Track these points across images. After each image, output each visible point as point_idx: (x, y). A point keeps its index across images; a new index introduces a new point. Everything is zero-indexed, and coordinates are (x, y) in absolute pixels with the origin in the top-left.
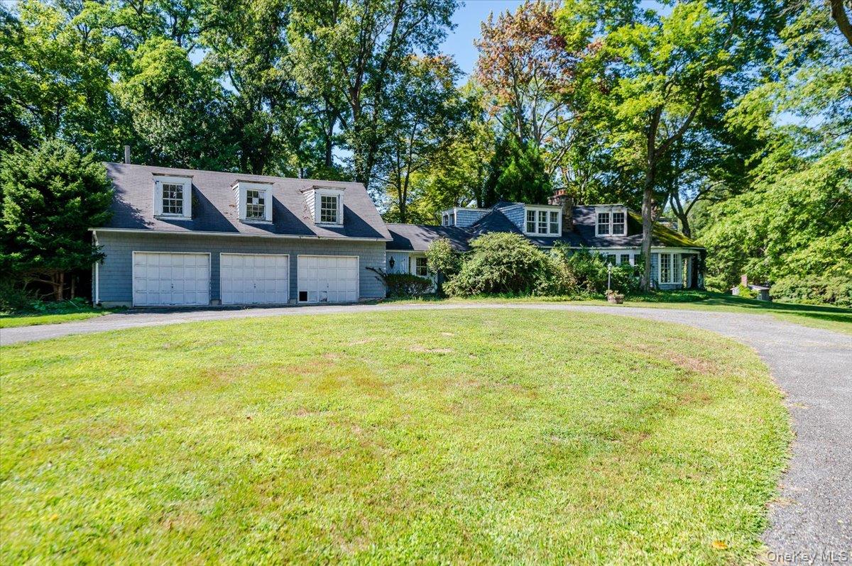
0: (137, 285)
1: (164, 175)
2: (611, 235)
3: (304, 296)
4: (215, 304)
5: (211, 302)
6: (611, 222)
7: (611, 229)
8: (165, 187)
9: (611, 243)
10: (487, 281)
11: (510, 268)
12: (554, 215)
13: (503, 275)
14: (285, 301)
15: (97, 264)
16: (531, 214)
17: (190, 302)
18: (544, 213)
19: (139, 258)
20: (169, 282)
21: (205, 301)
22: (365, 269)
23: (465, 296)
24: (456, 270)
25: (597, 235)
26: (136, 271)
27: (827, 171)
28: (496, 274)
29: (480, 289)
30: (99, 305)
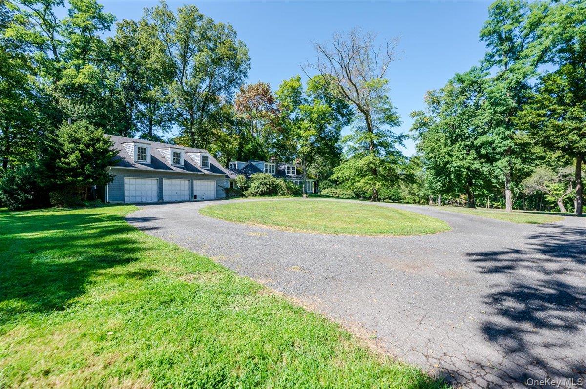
0: (126, 193)
1: (138, 143)
2: (291, 174)
3: (195, 197)
4: (161, 201)
5: (159, 200)
6: (291, 170)
7: (291, 172)
8: (139, 148)
9: (291, 177)
10: (262, 191)
11: (270, 186)
12: (273, 166)
13: (268, 188)
14: (188, 199)
15: (108, 186)
16: (266, 165)
17: (149, 201)
18: (270, 165)
19: (126, 180)
20: (140, 192)
21: (155, 200)
22: (218, 186)
23: (254, 196)
24: (248, 187)
25: (286, 174)
26: (126, 187)
27: (367, 162)
28: (265, 188)
29: (259, 194)
30: (109, 203)
